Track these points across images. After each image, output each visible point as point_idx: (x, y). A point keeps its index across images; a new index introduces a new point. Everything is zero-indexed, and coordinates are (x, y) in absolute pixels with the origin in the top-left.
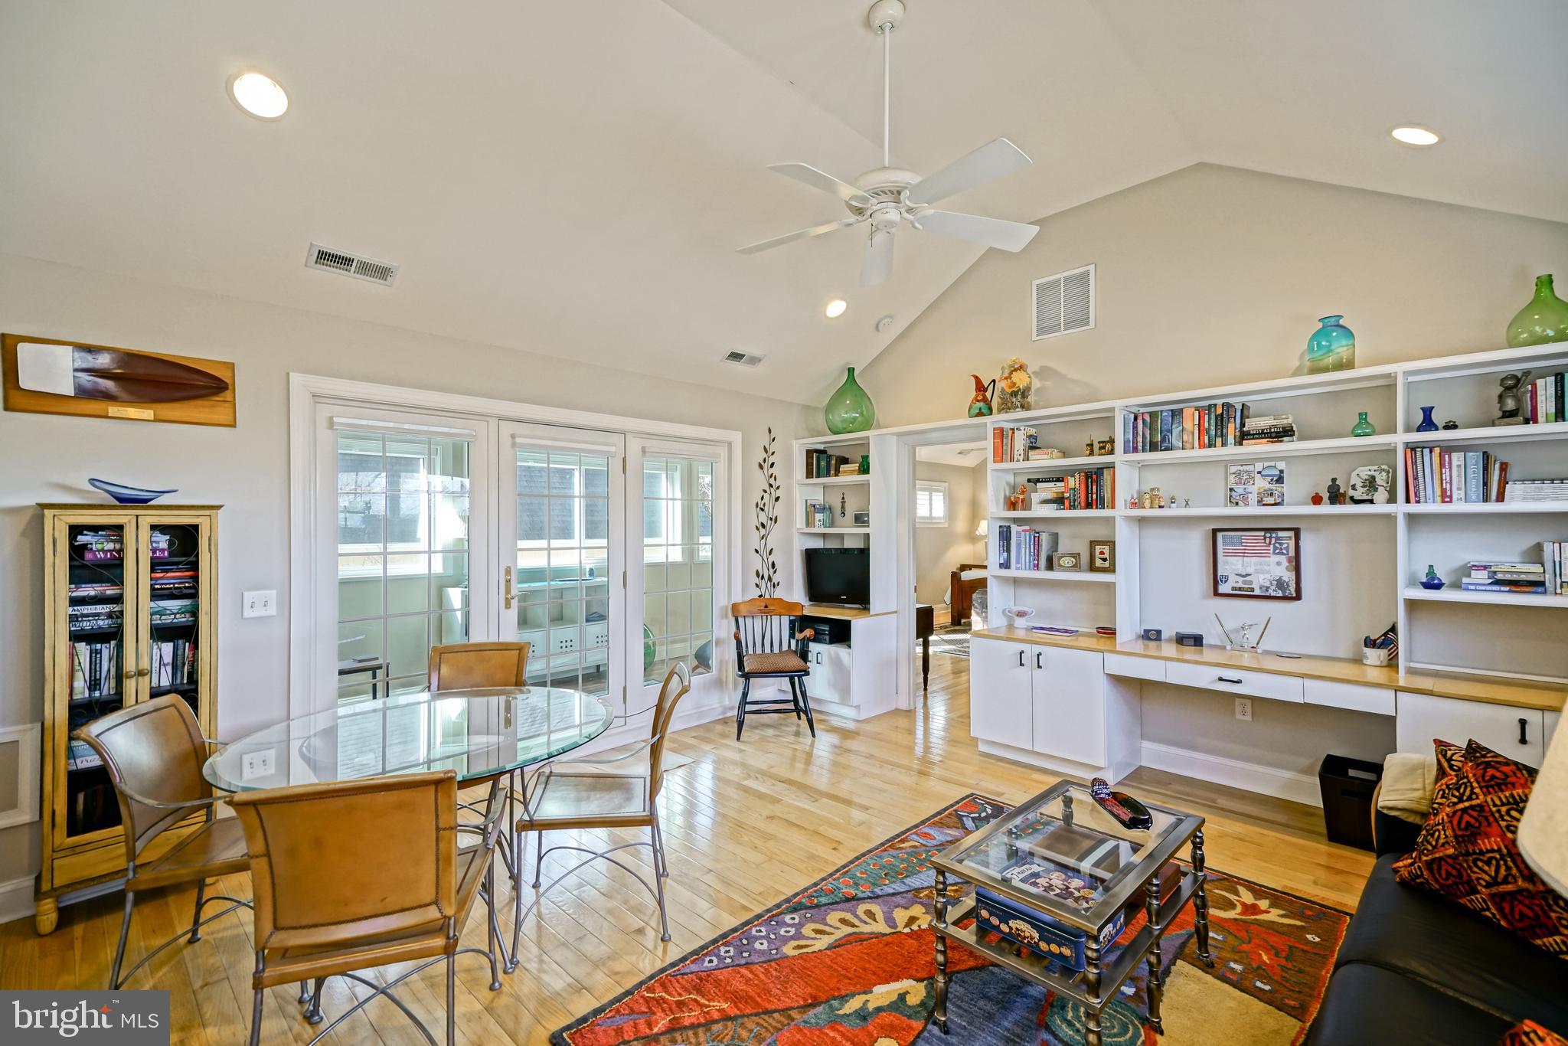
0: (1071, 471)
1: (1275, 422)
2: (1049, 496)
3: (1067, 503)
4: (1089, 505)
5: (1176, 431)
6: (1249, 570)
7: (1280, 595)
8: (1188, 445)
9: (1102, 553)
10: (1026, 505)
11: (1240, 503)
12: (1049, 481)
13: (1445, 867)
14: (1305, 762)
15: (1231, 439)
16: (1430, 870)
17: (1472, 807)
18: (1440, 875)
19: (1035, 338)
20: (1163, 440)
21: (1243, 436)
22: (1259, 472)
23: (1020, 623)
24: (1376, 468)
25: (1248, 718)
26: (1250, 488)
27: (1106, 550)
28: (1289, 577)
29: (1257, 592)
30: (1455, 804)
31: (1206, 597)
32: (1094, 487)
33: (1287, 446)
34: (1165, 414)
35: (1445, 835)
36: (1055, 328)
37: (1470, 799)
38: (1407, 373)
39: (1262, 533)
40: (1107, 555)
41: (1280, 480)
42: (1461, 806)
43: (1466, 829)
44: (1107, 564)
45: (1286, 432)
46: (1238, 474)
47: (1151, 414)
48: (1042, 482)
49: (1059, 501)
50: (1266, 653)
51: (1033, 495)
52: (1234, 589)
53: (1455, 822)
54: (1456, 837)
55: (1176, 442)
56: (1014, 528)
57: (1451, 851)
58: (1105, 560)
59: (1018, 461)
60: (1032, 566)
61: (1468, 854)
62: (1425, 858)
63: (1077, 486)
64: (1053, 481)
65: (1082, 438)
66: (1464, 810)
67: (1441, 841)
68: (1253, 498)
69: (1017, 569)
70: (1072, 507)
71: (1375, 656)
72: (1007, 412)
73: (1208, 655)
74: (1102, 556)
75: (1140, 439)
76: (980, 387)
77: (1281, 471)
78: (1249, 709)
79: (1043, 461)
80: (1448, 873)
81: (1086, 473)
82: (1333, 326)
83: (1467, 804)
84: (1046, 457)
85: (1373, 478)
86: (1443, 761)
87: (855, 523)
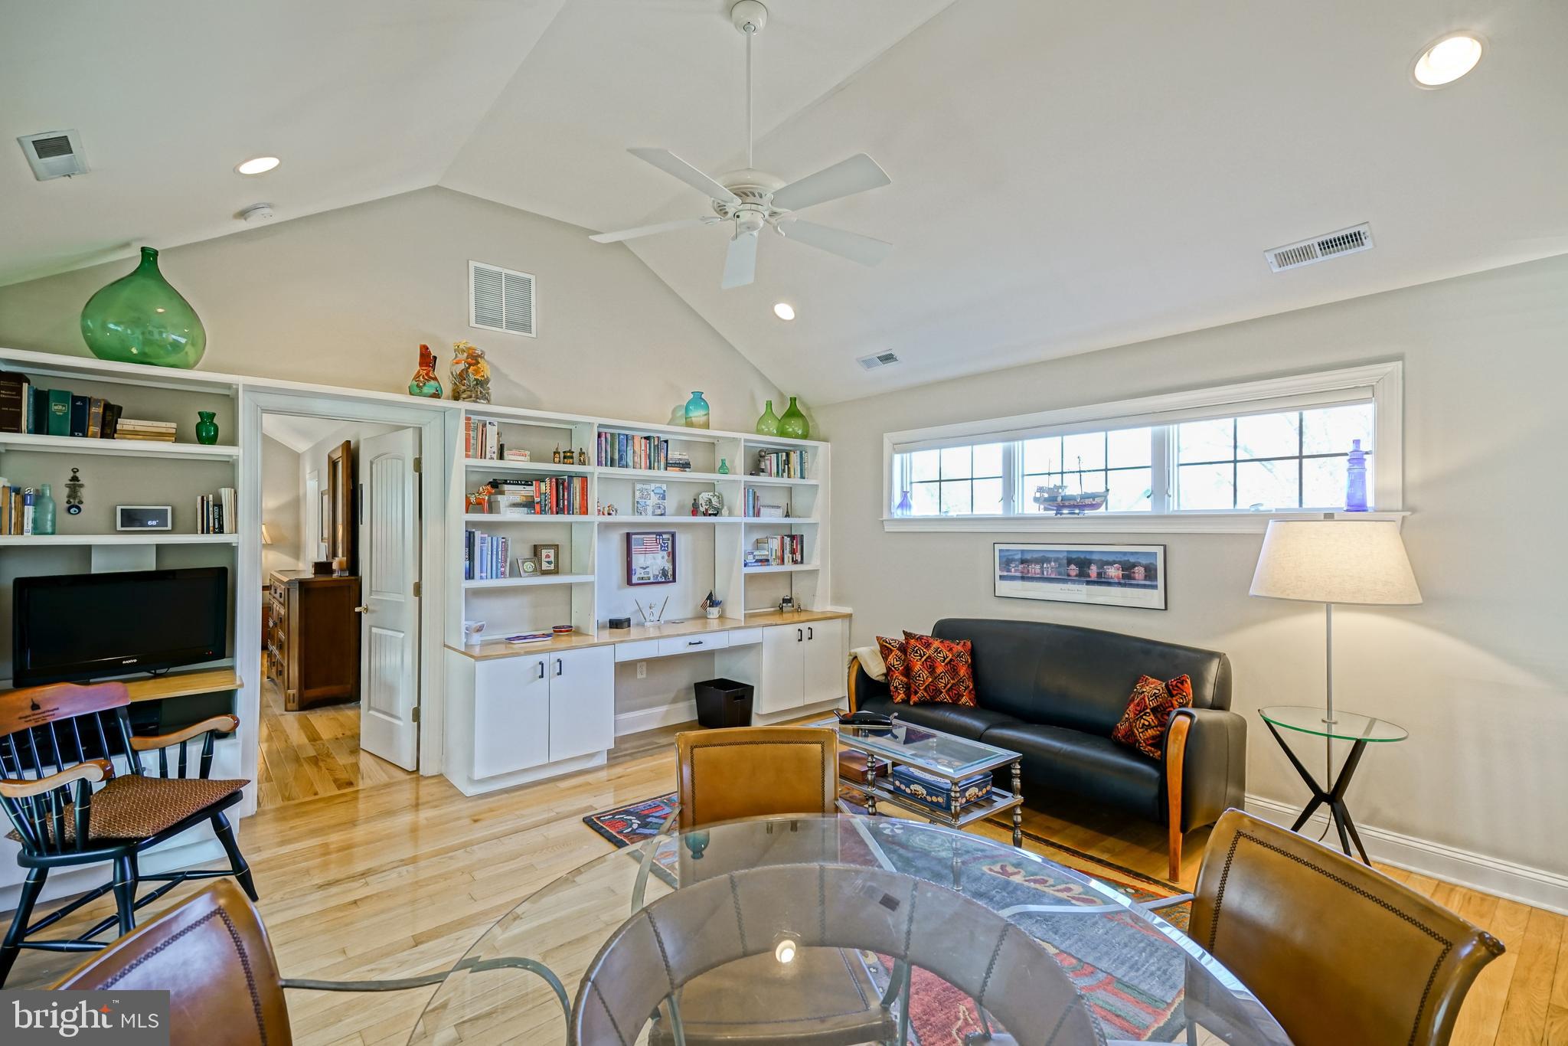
0: (540, 478)
1: (680, 457)
2: (518, 499)
3: (538, 508)
4: (560, 511)
5: (630, 452)
6: (648, 563)
7: (664, 580)
8: (638, 466)
9: (548, 556)
10: (492, 508)
11: (643, 513)
12: (518, 484)
13: (931, 687)
14: (672, 695)
15: (662, 466)
16: (926, 692)
17: (927, 658)
19: (473, 323)
20: (621, 458)
21: (667, 465)
22: (653, 491)
23: (476, 638)
24: (712, 494)
25: (644, 676)
26: (648, 502)
27: (552, 552)
28: (669, 566)
29: (652, 580)
31: (620, 588)
32: (566, 494)
33: (687, 475)
34: (622, 437)
35: (925, 674)
36: (495, 322)
37: (924, 655)
38: (746, 441)
39: (655, 536)
40: (552, 559)
41: (664, 498)
42: (923, 659)
44: (552, 567)
45: (685, 466)
46: (641, 491)
47: (612, 435)
48: (510, 484)
49: (529, 504)
50: (666, 622)
51: (500, 497)
52: (639, 578)
54: (929, 673)
55: (631, 463)
56: (478, 535)
57: (931, 680)
58: (549, 562)
59: (492, 458)
60: (499, 574)
61: (936, 678)
62: (921, 688)
63: (548, 491)
64: (522, 484)
65: (551, 444)
66: (925, 660)
67: (925, 677)
68: (650, 510)
69: (481, 578)
70: (542, 512)
71: (714, 612)
72: (475, 402)
73: (634, 632)
74: (547, 560)
75: (603, 455)
77: (664, 491)
78: (644, 669)
79: (517, 462)
80: (933, 690)
81: (557, 480)
82: (698, 399)
83: (925, 657)
84: (522, 458)
85: (710, 499)
86: (887, 645)
87: (122, 526)
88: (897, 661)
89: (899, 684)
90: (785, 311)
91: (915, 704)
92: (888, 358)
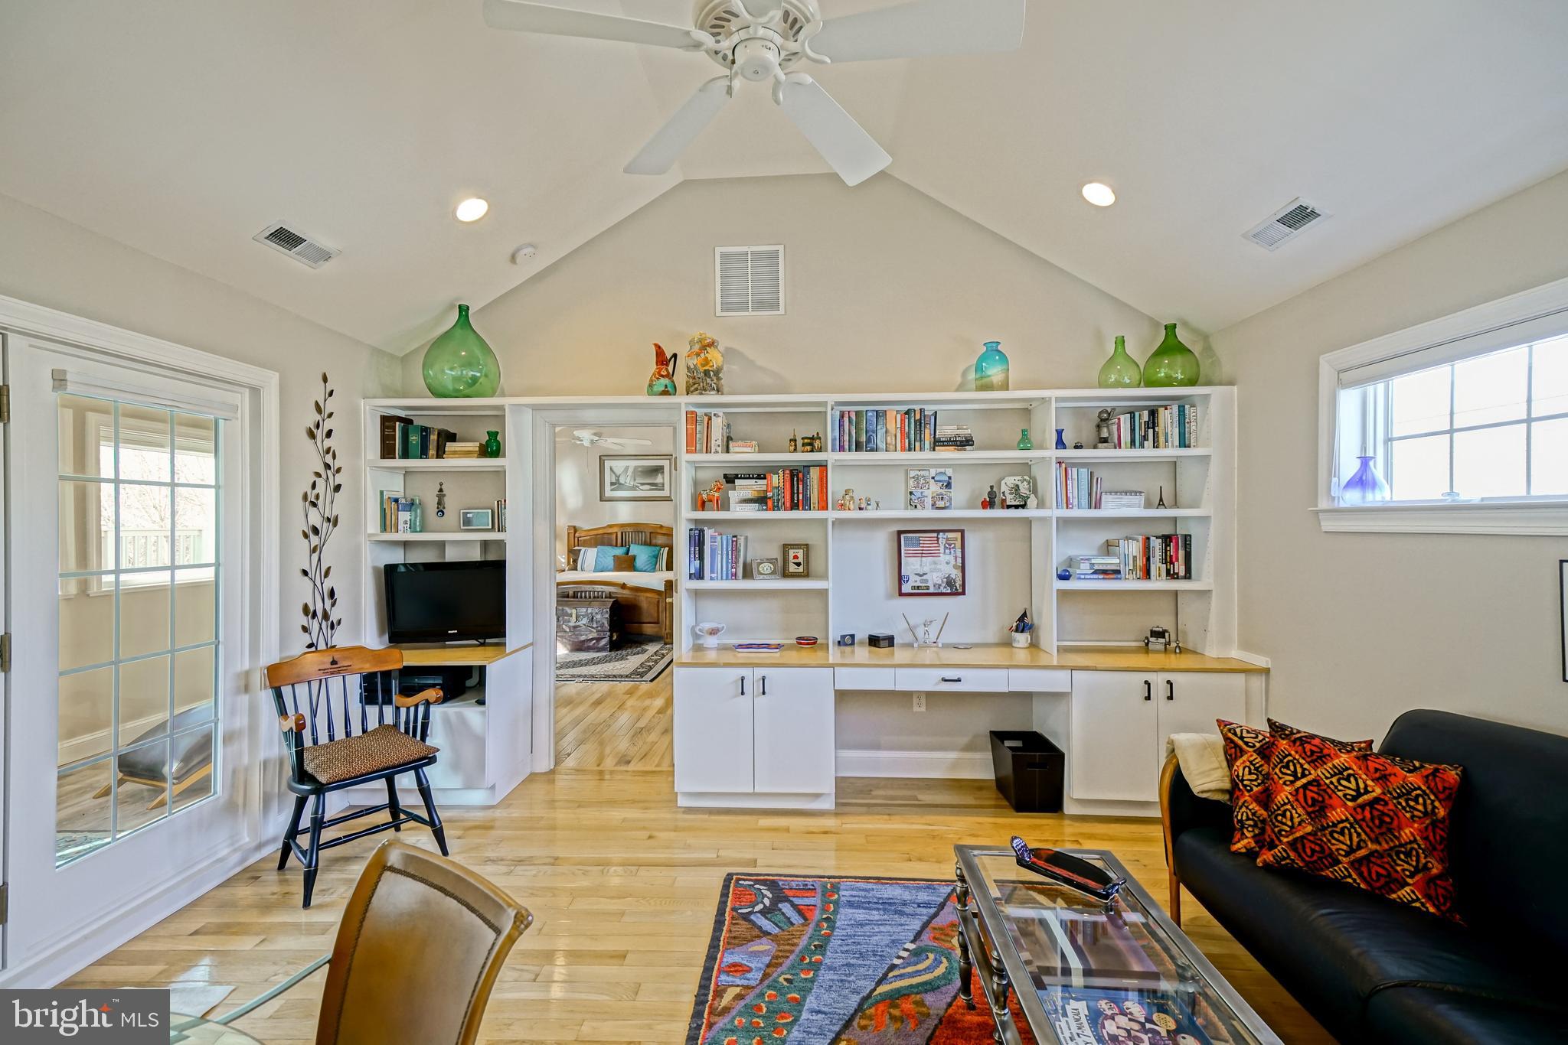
0: (774, 469)
1: (958, 432)
2: (750, 495)
3: (770, 503)
4: (794, 506)
5: (881, 432)
6: (926, 569)
7: (949, 591)
8: (892, 447)
9: (796, 557)
10: (724, 505)
11: (918, 506)
12: (749, 478)
13: (1308, 844)
14: (964, 740)
15: (927, 445)
16: (1295, 850)
17: (1309, 783)
18: (1305, 852)
19: (719, 313)
20: (869, 440)
21: (937, 443)
22: (933, 478)
23: (711, 642)
24: (1019, 478)
25: (923, 709)
26: (926, 492)
27: (800, 553)
28: (956, 574)
29: (932, 590)
30: (1292, 782)
31: (890, 597)
32: (801, 487)
33: (969, 455)
34: (870, 414)
35: (1298, 813)
36: (743, 307)
37: (1304, 775)
38: (1058, 400)
39: (935, 535)
40: (800, 560)
41: (949, 486)
42: (1299, 784)
43: (1313, 805)
44: (801, 569)
45: (965, 443)
46: (916, 478)
47: (857, 413)
48: (741, 478)
49: (761, 500)
50: (946, 646)
51: (731, 493)
52: (914, 588)
53: (1302, 800)
54: (1308, 814)
55: (882, 445)
56: (708, 533)
57: (1309, 829)
58: (798, 564)
59: (717, 452)
60: (730, 575)
61: (1324, 828)
62: (1285, 840)
63: (781, 485)
64: (753, 478)
65: (785, 431)
66: (1305, 787)
67: (1296, 820)
68: (928, 501)
69: (712, 579)
70: (776, 508)
71: (1022, 639)
72: (701, 394)
73: (900, 655)
74: (796, 561)
75: (846, 438)
76: (662, 359)
77: (950, 478)
78: (923, 701)
79: (744, 455)
80: (1313, 851)
81: (791, 471)
82: (994, 350)
83: (1304, 781)
84: (748, 450)
85: (1017, 486)
86: (1236, 739)
87: (464, 526)
88: (1250, 773)
89: (1248, 819)
90: (1098, 194)
91: (1267, 866)
92: (1300, 216)
